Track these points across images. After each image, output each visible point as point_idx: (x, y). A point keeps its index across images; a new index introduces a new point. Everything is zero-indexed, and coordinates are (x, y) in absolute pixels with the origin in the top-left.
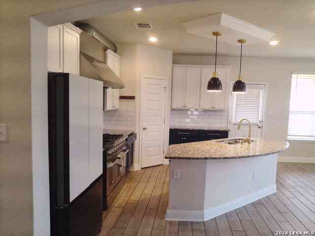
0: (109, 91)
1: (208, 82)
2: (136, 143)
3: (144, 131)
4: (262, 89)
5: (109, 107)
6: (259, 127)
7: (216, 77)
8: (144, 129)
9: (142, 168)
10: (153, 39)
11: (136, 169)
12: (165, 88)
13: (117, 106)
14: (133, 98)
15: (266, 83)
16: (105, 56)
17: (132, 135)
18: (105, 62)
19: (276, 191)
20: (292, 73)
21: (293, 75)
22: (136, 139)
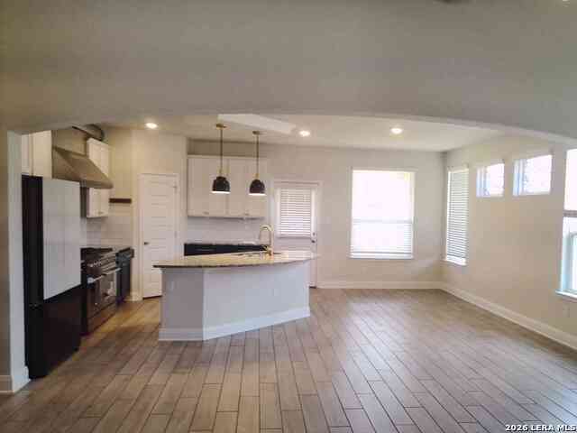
0: (92, 192)
1: (212, 182)
2: (134, 262)
3: (145, 247)
4: (315, 188)
5: (93, 212)
6: (313, 242)
7: (223, 176)
8: (145, 243)
9: (144, 299)
10: (151, 126)
11: (134, 300)
12: (175, 187)
13: (106, 213)
14: (128, 201)
15: (319, 182)
16: (86, 147)
17: (128, 252)
18: (86, 155)
19: (308, 315)
20: (352, 168)
21: (354, 171)
22: (133, 256)
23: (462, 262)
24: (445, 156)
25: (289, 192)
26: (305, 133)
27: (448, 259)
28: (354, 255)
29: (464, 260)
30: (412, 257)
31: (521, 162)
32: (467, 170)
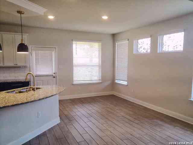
4: (54, 50)
6: (54, 77)
15: (56, 47)
19: (60, 122)
20: (72, 40)
21: (73, 42)
23: (125, 83)
24: (114, 35)
25: (40, 52)
26: (51, 17)
27: (116, 81)
28: (75, 83)
29: (126, 82)
30: (101, 81)
31: (161, 36)
32: (128, 42)
